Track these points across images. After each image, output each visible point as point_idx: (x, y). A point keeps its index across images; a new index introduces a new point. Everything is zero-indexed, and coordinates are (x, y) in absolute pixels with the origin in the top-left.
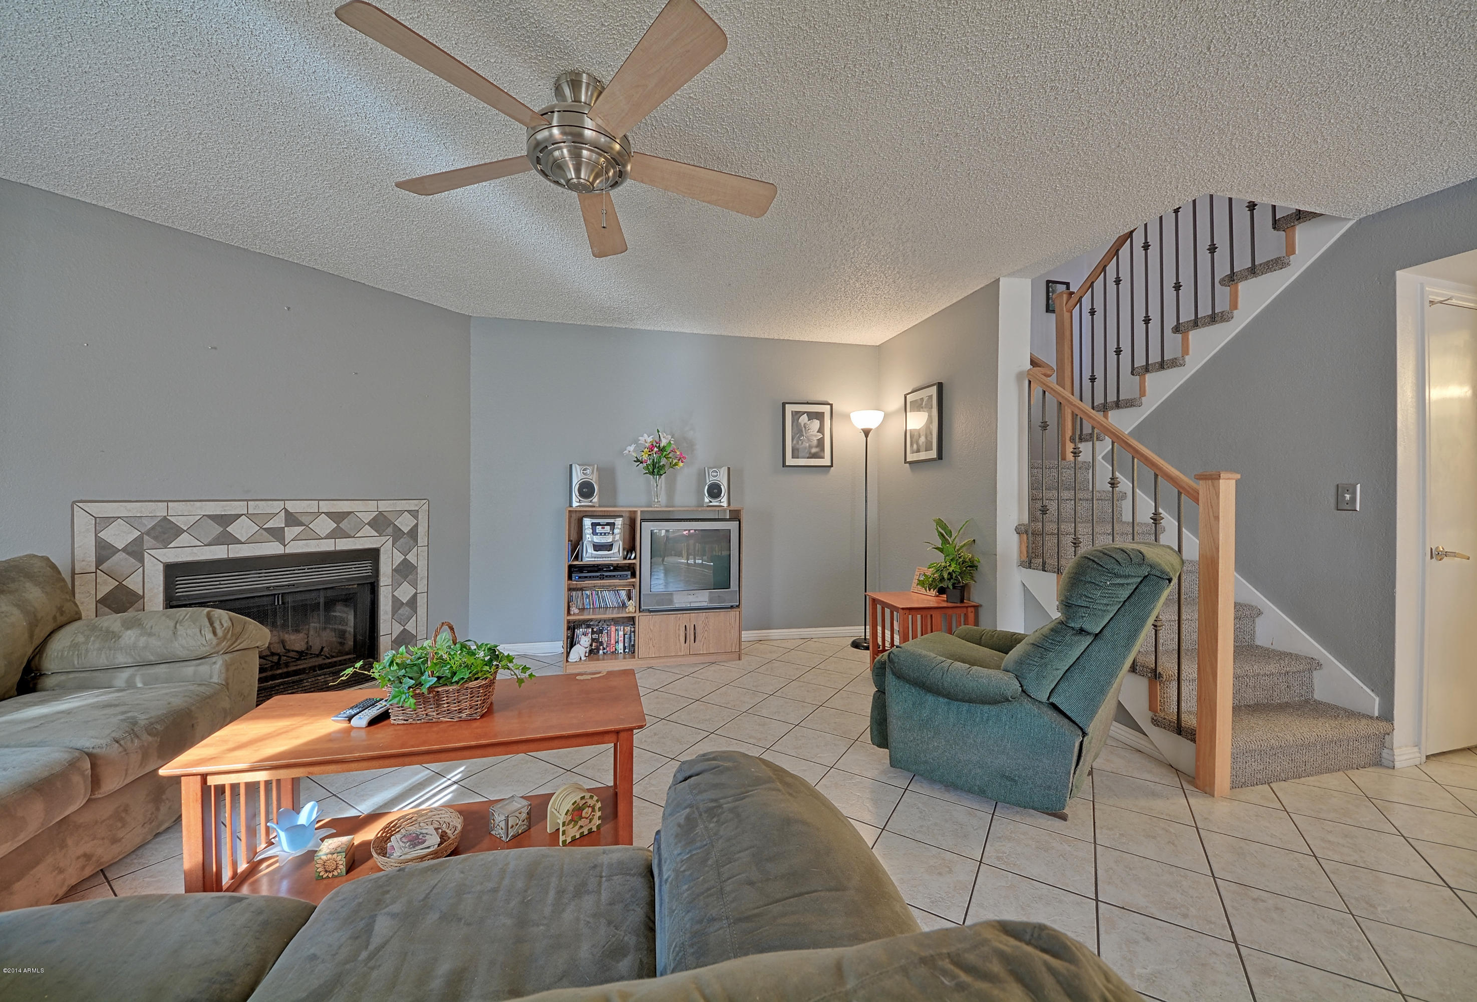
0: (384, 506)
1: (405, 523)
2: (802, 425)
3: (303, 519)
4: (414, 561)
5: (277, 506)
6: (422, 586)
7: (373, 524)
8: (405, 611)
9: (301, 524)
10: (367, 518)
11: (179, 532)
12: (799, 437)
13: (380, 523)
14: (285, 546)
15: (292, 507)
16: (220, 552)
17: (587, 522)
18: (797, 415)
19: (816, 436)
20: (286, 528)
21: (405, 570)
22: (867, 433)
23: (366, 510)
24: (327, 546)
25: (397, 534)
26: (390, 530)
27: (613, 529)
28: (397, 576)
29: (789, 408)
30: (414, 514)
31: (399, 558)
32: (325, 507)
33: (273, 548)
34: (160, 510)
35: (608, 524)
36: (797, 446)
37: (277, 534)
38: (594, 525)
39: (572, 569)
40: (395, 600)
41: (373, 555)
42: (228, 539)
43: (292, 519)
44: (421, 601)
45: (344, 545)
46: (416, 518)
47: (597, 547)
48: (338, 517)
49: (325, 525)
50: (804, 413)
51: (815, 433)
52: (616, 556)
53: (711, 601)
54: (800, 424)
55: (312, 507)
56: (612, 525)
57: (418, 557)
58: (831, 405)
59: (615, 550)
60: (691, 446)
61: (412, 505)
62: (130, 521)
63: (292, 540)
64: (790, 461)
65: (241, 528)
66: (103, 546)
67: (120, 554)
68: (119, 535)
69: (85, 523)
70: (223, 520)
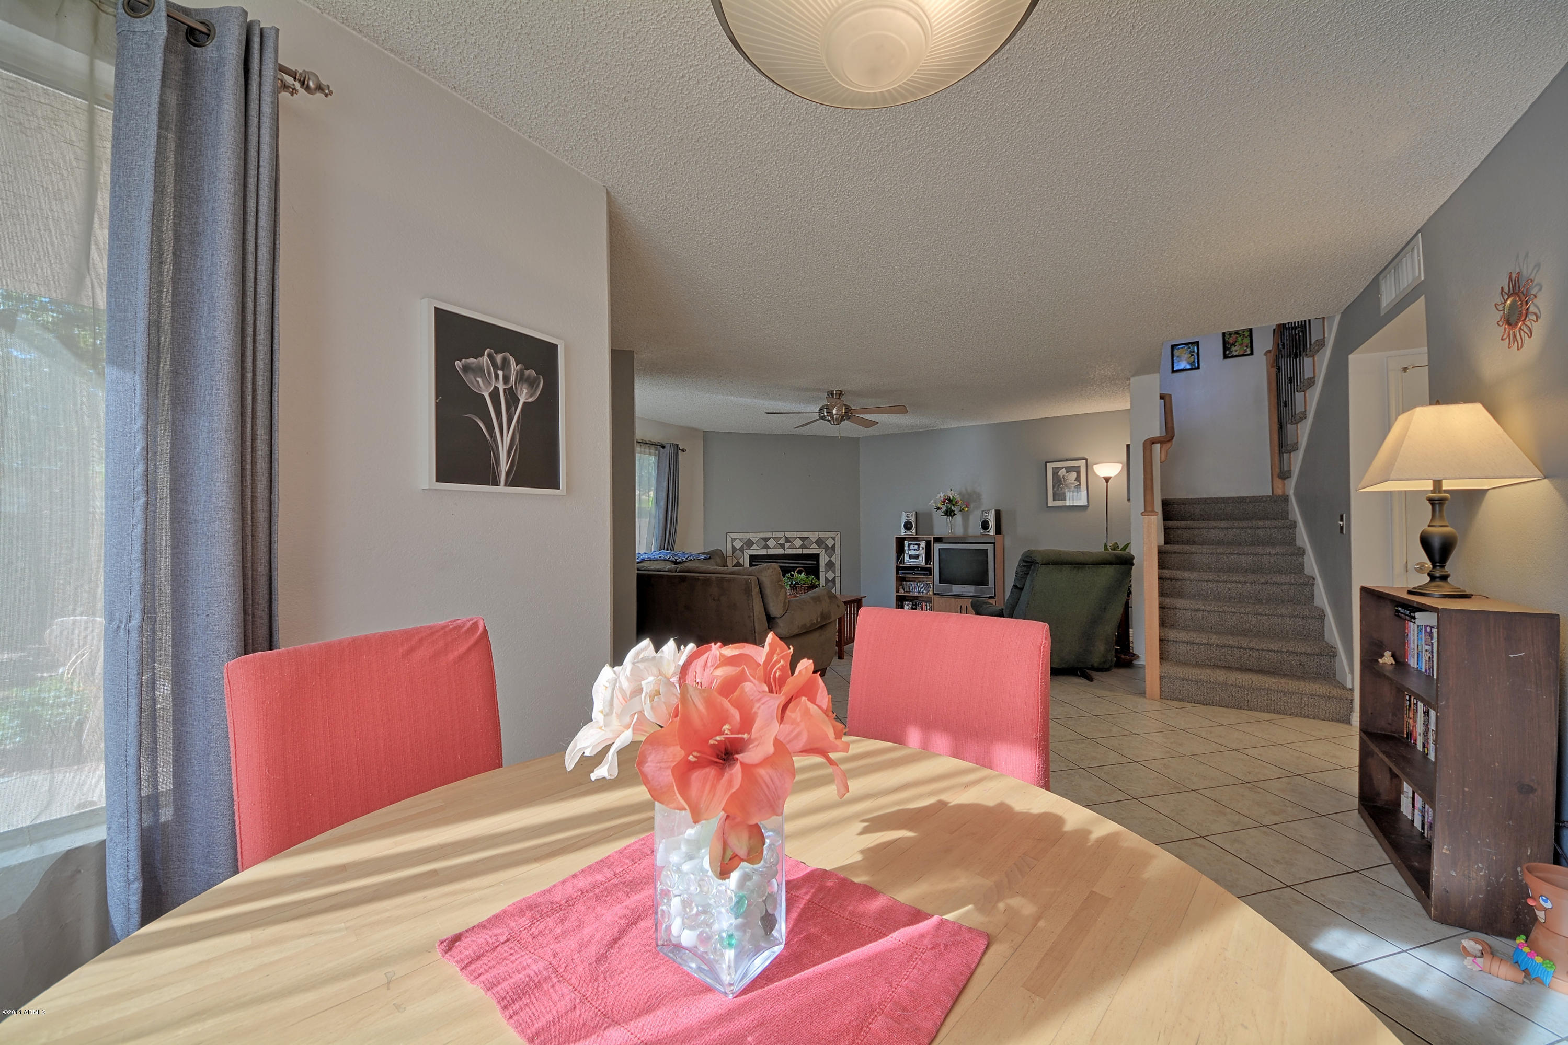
0: (821, 535)
1: (830, 543)
2: (1061, 476)
3: (791, 540)
4: (834, 561)
5: (782, 535)
6: (838, 574)
7: (817, 542)
8: (830, 584)
9: (790, 542)
10: (814, 540)
11: (753, 544)
12: (1059, 486)
13: (820, 542)
14: (785, 551)
15: (788, 535)
16: (764, 552)
17: (906, 543)
18: (1055, 472)
19: (1073, 484)
20: (785, 544)
21: (830, 565)
22: (1107, 480)
23: (814, 537)
24: (799, 551)
25: (827, 548)
26: (823, 546)
27: (919, 547)
28: (827, 568)
29: (1050, 466)
30: (834, 538)
31: (827, 559)
32: (799, 535)
33: (780, 551)
34: (747, 536)
35: (916, 544)
36: (1057, 492)
37: (782, 546)
38: (909, 545)
39: (898, 569)
40: (826, 579)
41: (816, 557)
42: (767, 547)
43: (787, 540)
44: (838, 580)
45: (805, 551)
46: (835, 540)
47: (911, 557)
48: (803, 539)
49: (798, 543)
50: (1063, 468)
51: (1073, 481)
52: (921, 562)
53: (976, 592)
54: (1059, 476)
55: (794, 535)
56: (919, 545)
57: (836, 559)
58: (1086, 460)
59: (920, 559)
60: (979, 496)
61: (832, 534)
62: (740, 539)
63: (787, 549)
64: (1051, 503)
65: (771, 543)
66: (734, 547)
67: (738, 551)
68: (738, 545)
69: (729, 540)
70: (766, 540)
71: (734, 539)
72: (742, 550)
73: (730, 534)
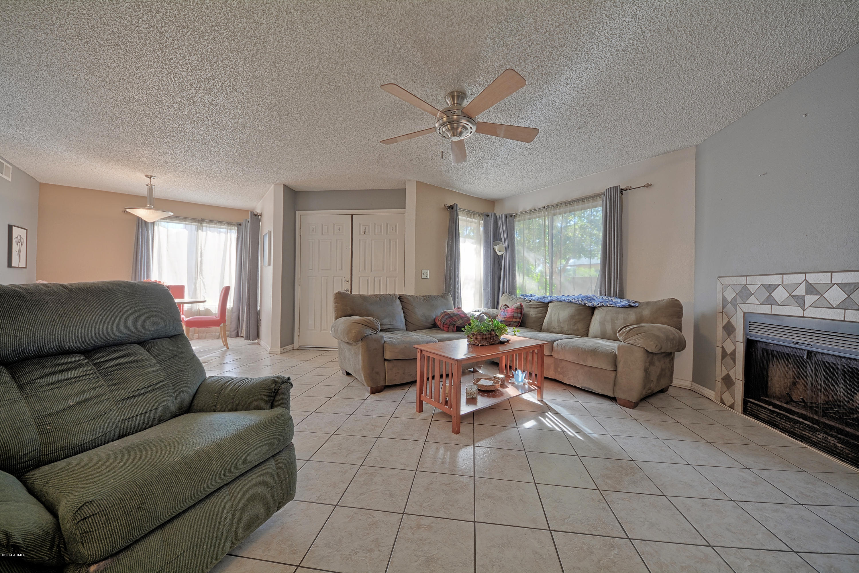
5: (801, 278)
9: (818, 293)
14: (804, 310)
15: (812, 278)
16: (767, 310)
20: (807, 297)
24: (839, 315)
32: (838, 278)
34: (742, 281)
37: (800, 300)
42: (772, 301)
43: (811, 289)
48: (849, 288)
49: (837, 296)
55: (827, 278)
62: (733, 287)
63: (809, 307)
65: (780, 294)
66: (724, 299)
67: (730, 305)
68: (730, 295)
69: (719, 287)
70: (771, 288)
71: (725, 287)
72: (734, 302)
73: (722, 279)
